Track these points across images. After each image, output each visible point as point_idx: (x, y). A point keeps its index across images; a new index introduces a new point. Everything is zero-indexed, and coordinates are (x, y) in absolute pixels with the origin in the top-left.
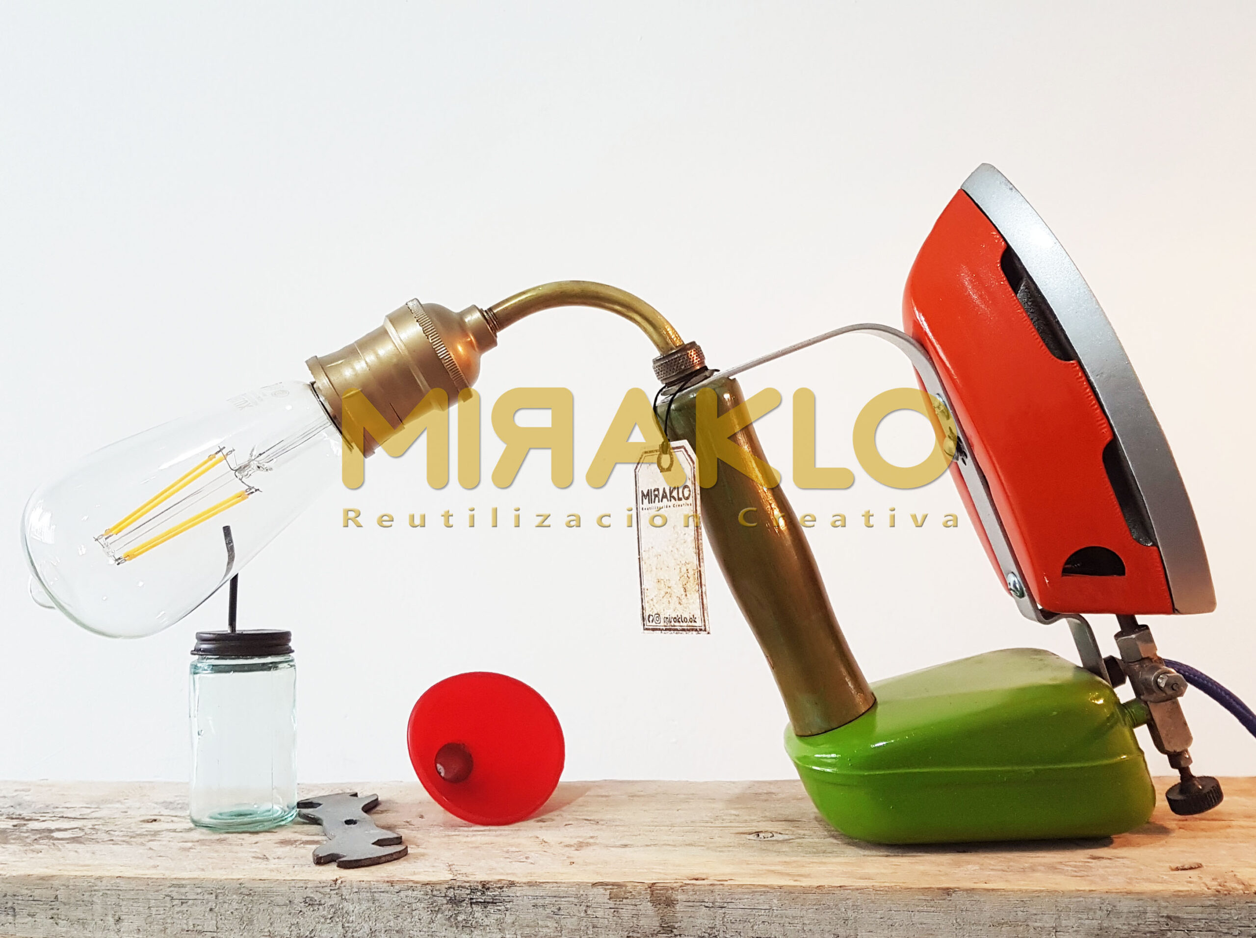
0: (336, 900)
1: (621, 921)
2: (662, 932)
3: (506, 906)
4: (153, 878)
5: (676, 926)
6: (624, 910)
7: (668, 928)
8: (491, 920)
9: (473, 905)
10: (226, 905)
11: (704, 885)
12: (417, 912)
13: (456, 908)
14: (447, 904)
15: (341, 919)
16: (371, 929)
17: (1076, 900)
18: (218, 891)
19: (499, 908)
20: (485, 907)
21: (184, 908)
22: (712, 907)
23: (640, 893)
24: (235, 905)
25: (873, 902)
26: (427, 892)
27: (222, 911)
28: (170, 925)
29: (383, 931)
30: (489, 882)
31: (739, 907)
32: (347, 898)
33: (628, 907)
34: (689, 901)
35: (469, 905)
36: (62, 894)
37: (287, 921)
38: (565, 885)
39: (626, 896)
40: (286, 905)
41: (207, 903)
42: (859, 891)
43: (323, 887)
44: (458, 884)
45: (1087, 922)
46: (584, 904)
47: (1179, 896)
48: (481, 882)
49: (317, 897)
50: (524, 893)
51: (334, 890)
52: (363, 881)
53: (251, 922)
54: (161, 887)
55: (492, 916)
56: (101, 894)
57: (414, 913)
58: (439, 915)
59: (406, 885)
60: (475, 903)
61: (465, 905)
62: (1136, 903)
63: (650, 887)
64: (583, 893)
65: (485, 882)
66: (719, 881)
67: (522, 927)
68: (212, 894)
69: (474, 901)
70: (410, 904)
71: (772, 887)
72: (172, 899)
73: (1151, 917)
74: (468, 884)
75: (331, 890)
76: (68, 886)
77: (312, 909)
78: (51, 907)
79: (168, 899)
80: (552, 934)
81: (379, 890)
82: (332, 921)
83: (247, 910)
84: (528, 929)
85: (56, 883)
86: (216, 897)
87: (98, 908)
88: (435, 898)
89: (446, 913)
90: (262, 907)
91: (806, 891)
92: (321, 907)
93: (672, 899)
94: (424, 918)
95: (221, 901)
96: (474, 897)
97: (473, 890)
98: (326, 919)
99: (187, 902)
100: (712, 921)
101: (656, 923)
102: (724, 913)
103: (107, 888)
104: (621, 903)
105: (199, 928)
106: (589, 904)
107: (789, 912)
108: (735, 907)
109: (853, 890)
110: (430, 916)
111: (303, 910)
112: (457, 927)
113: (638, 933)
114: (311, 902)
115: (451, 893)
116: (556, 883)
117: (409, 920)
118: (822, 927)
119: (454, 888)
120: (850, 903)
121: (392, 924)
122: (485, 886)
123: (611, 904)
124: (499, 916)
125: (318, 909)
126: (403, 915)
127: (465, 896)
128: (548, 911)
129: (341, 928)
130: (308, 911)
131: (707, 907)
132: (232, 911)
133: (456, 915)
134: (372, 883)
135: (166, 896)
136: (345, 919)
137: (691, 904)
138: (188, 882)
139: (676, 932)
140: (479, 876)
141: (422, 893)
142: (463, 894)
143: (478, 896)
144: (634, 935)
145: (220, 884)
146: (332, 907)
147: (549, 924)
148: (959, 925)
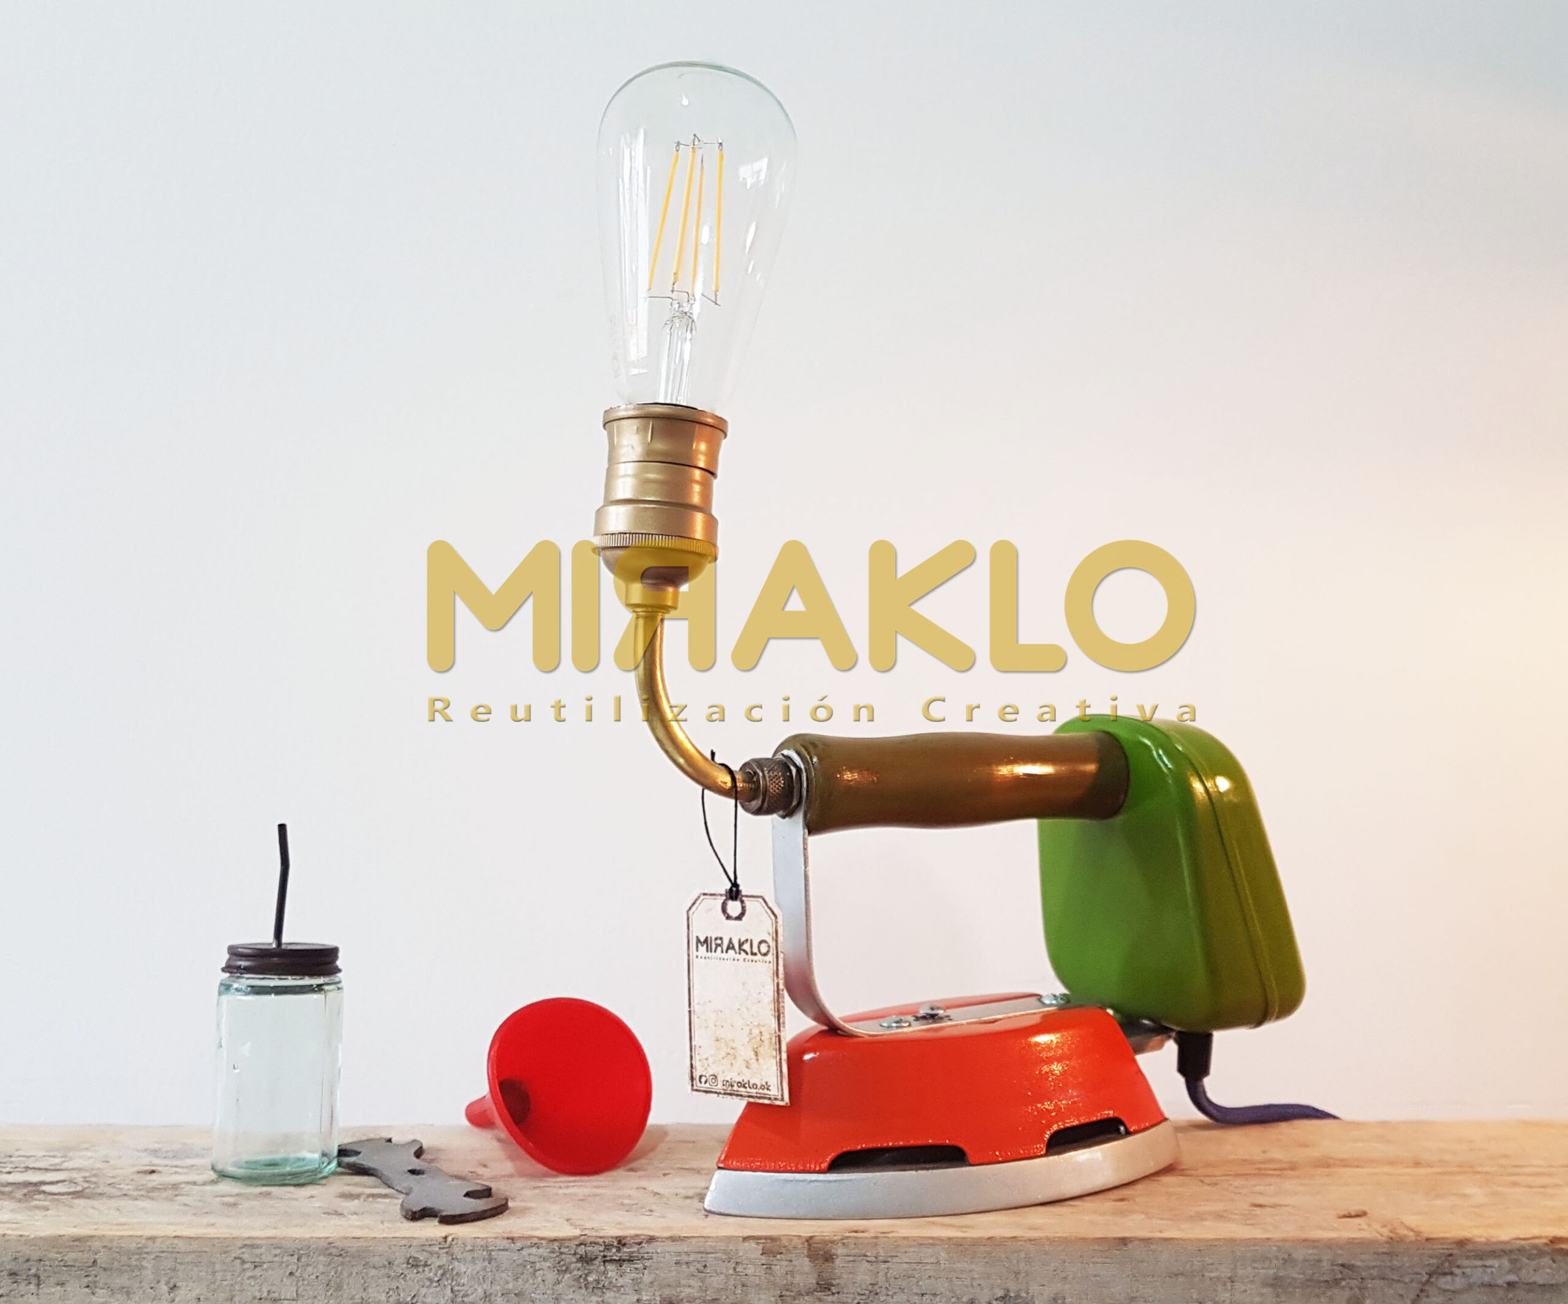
0: (445, 1259)
1: (773, 1278)
2: (819, 1288)
3: (646, 1264)
4: (219, 1237)
5: (834, 1282)
6: (778, 1266)
7: (825, 1286)
8: (626, 1280)
9: (607, 1263)
10: (310, 1269)
11: (866, 1238)
12: (541, 1272)
13: (587, 1267)
14: (577, 1262)
15: (450, 1281)
16: (485, 1292)
17: (1252, 1248)
18: (301, 1251)
19: (636, 1266)
20: (620, 1265)
21: (258, 1272)
22: (875, 1262)
23: (795, 1246)
24: (321, 1268)
25: (1046, 1253)
26: (554, 1249)
27: (305, 1274)
28: (238, 1293)
29: (500, 1295)
30: (625, 1237)
31: (903, 1260)
32: (458, 1257)
33: (782, 1262)
34: (849, 1256)
35: (602, 1263)
36: (102, 1258)
37: (385, 1284)
38: (713, 1239)
39: (781, 1250)
40: (384, 1266)
41: (287, 1266)
42: (1033, 1243)
43: (430, 1245)
44: (592, 1240)
45: (1262, 1270)
46: (733, 1259)
47: (1355, 1243)
48: (617, 1238)
49: (423, 1256)
50: (667, 1249)
51: (443, 1248)
52: (478, 1238)
53: (339, 1288)
54: (229, 1248)
55: (630, 1272)
56: (153, 1256)
57: (537, 1272)
58: (567, 1276)
59: (530, 1241)
60: (608, 1261)
61: (597, 1262)
62: (1311, 1251)
63: (807, 1240)
64: (733, 1247)
65: (621, 1236)
66: (881, 1233)
67: (661, 1287)
68: (293, 1254)
69: (608, 1258)
70: (532, 1263)
71: (939, 1238)
72: (243, 1262)
73: (1326, 1265)
74: (602, 1239)
75: (440, 1248)
76: (111, 1249)
77: (415, 1271)
78: (86, 1273)
79: (238, 1260)
80: (696, 1294)
81: (498, 1247)
82: (439, 1285)
84: (668, 1288)
85: (96, 1244)
86: (299, 1260)
87: (148, 1273)
88: (564, 1255)
89: (575, 1272)
90: (355, 1269)
91: (976, 1242)
92: (426, 1269)
93: (832, 1253)
94: (549, 1277)
95: (305, 1262)
96: (608, 1253)
97: (608, 1247)
98: (432, 1281)
99: (261, 1265)
100: (874, 1277)
101: (812, 1280)
102: (888, 1269)
103: (162, 1249)
104: (774, 1258)
105: (276, 1295)
106: (738, 1259)
107: (958, 1266)
108: (899, 1261)
109: (1025, 1241)
110: (556, 1277)
111: (404, 1271)
112: (587, 1288)
113: (792, 1291)
114: (415, 1263)
115: (581, 1250)
116: (703, 1237)
117: (531, 1281)
118: (991, 1281)
119: (585, 1245)
120: (1022, 1253)
121: (510, 1286)
122: (621, 1242)
123: (764, 1259)
124: (635, 1274)
125: (424, 1271)
126: (524, 1276)
127: (598, 1253)
128: (692, 1269)
129: (449, 1291)
130: (412, 1274)
131: (868, 1261)
132: (318, 1274)
133: (587, 1275)
134: (490, 1240)
135: (236, 1258)
136: (454, 1282)
137: (851, 1258)
138: (264, 1242)
139: (834, 1289)
140: (612, 1231)
141: (547, 1250)
142: (596, 1250)
143: (613, 1253)
144: (788, 1293)
145: (304, 1243)
146: (440, 1267)
147: (693, 1283)
148: (1134, 1277)
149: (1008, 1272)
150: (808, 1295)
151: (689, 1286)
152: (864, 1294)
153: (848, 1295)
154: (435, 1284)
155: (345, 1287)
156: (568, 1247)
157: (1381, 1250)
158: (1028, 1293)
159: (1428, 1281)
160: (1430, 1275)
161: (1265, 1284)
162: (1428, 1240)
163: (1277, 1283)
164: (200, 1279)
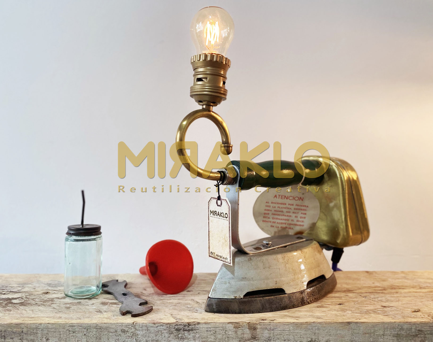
0: (133, 330)
1: (237, 335)
2: (252, 339)
3: (197, 331)
4: (62, 324)
5: (257, 337)
6: (239, 332)
7: (254, 338)
8: (190, 336)
10: (91, 333)
12: (164, 334)
13: (178, 332)
14: (175, 331)
15: (135, 337)
16: (146, 340)
17: (390, 325)
18: (88, 328)
19: (194, 332)
20: (189, 332)
21: (74, 334)
22: (270, 330)
23: (244, 326)
24: (94, 333)
25: (324, 327)
26: (168, 327)
27: (89, 335)
28: (68, 341)
29: (151, 341)
32: (137, 329)
33: (240, 331)
35: (183, 331)
36: (25, 330)
37: (114, 338)
38: (218, 323)
39: (239, 327)
40: (114, 332)
41: (83, 332)
42: (320, 324)
43: (128, 325)
44: (179, 323)
45: (393, 332)
46: (224, 330)
47: (422, 323)
48: (187, 323)
49: (126, 329)
50: (203, 326)
51: (133, 326)
52: (144, 323)
53: (100, 339)
54: (65, 327)
55: (192, 334)
56: (41, 330)
57: (163, 334)
58: (172, 335)
59: (160, 324)
60: (185, 330)
61: (182, 331)
62: (409, 326)
63: (248, 324)
64: (224, 326)
65: (189, 322)
66: (271, 320)
67: (202, 338)
68: (85, 329)
69: (185, 329)
70: (161, 331)
71: (290, 323)
72: (70, 331)
73: (413, 330)
74: (183, 324)
76: (27, 327)
78: (20, 335)
79: (68, 331)
80: (213, 340)
81: (150, 326)
82: (132, 338)
83: (99, 334)
84: (204, 339)
85: (23, 326)
86: (87, 330)
87: (39, 335)
88: (171, 329)
89: (175, 334)
90: (105, 333)
91: (302, 324)
92: (128, 333)
93: (256, 327)
94: (166, 336)
95: (89, 331)
97: (185, 326)
98: (129, 337)
99: (75, 332)
100: (269, 335)
101: (250, 336)
102: (274, 332)
103: (44, 328)
104: (238, 329)
106: (226, 330)
107: (296, 331)
108: (278, 330)
109: (317, 323)
110: (168, 335)
111: (120, 334)
112: (178, 339)
113: (243, 339)
114: (124, 331)
115: (176, 327)
117: (161, 337)
118: (307, 336)
119: (178, 325)
120: (317, 327)
121: (154, 338)
122: (189, 324)
123: (234, 330)
124: (194, 335)
125: (126, 333)
126: (158, 335)
128: (212, 333)
129: (135, 340)
130: (123, 334)
131: (267, 330)
132: (93, 335)
133: (178, 335)
134: (147, 324)
135: (67, 330)
137: (262, 329)
138: (76, 325)
139: (257, 339)
140: (186, 320)
141: (166, 327)
142: (181, 327)
144: (242, 340)
145: (89, 325)
146: (132, 332)
147: (212, 337)
148: (352, 334)
149: (312, 333)
150: (248, 340)
153: (261, 341)
155: (102, 339)
156: (172, 326)
158: (318, 340)
161: (394, 336)
164: (56, 337)
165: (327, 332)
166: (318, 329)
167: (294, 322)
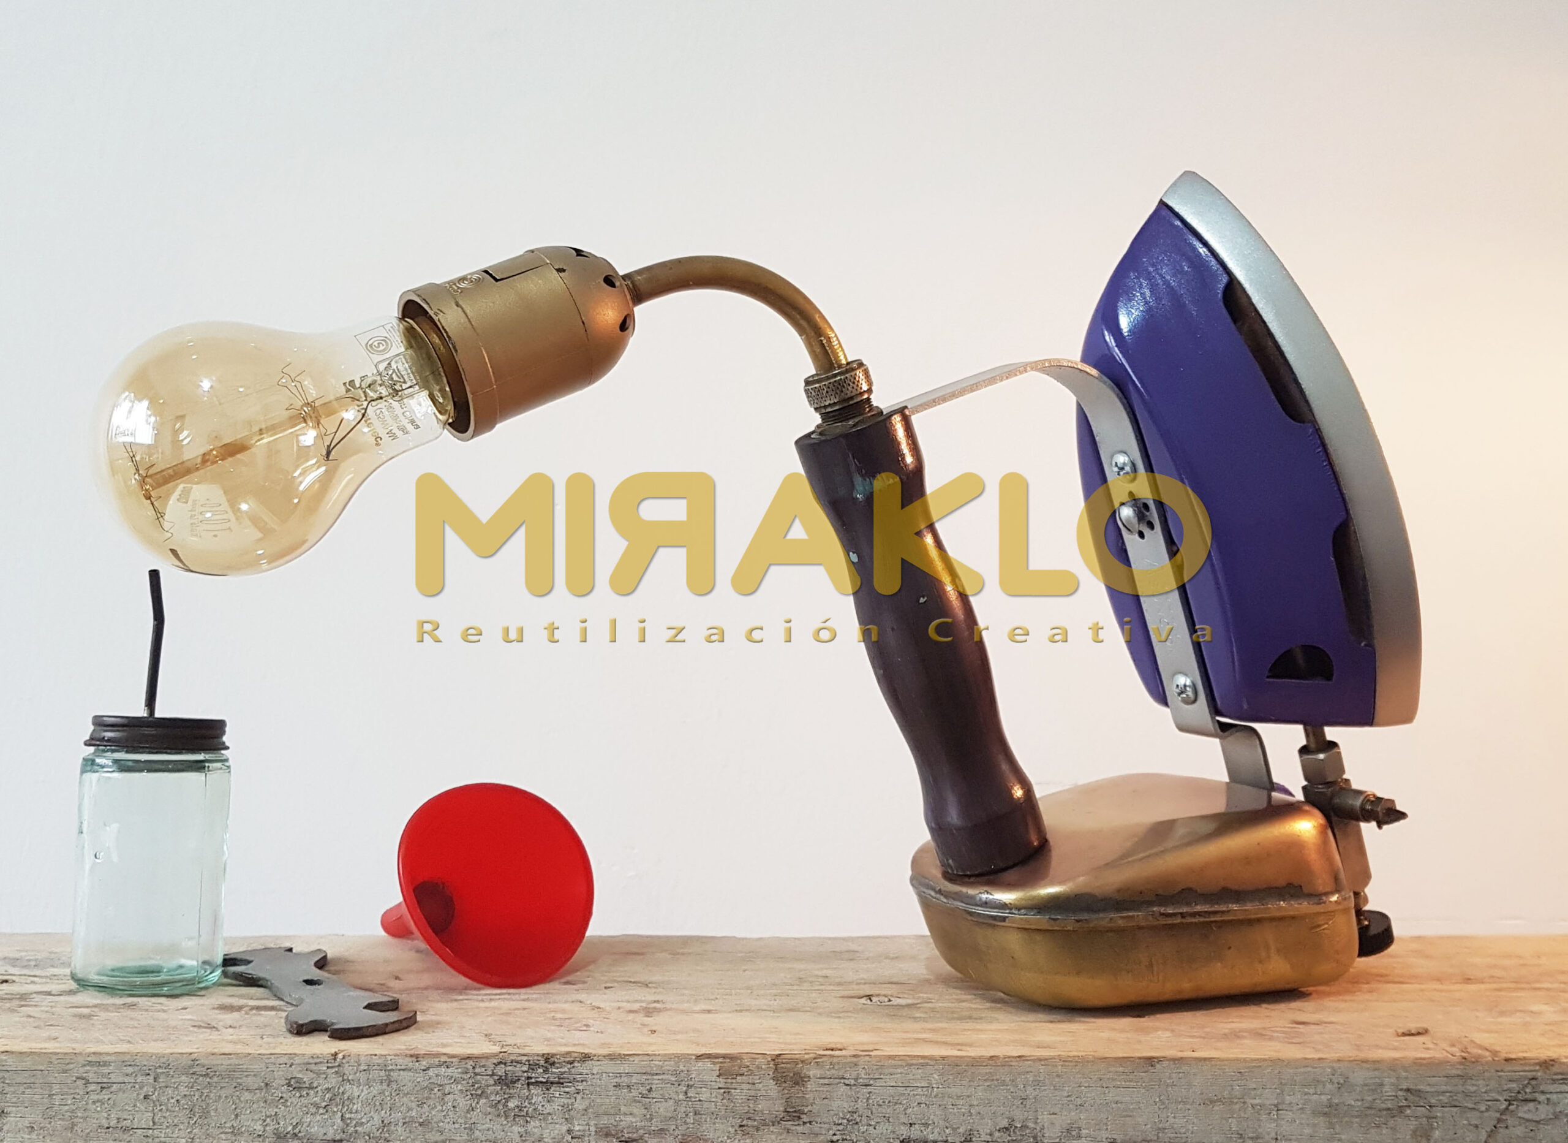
0: (334, 1081)
1: (733, 1104)
2: (788, 1118)
3: (578, 1088)
4: (58, 1053)
5: (806, 1110)
6: (738, 1091)
7: (794, 1114)
8: (555, 1106)
9: (531, 1087)
10: (169, 1091)
11: (845, 1057)
12: (451, 1096)
13: (508, 1091)
14: (493, 1085)
15: (340, 1107)
16: (383, 1122)
17: (1302, 1070)
18: (159, 1071)
19: (567, 1090)
20: (548, 1089)
21: (104, 1096)
22: (855, 1085)
23: (759, 1067)
24: (183, 1090)
25: (1058, 1076)
26: (467, 1069)
27: (163, 1099)
28: (81, 1120)
29: (400, 1124)
30: (553, 1055)
31: (888, 1084)
32: (350, 1078)
33: (743, 1086)
34: (824, 1078)
35: (525, 1086)
37: (261, 1112)
38: (659, 1058)
39: (741, 1072)
40: (260, 1089)
41: (141, 1088)
42: (1043, 1063)
43: (316, 1064)
44: (512, 1058)
45: (1315, 1097)
46: (684, 1082)
47: (1421, 1065)
48: (543, 1055)
49: (306, 1078)
50: (604, 1069)
51: (332, 1067)
52: (376, 1055)
53: (205, 1114)
54: (71, 1066)
55: (559, 1097)
57: (447, 1098)
58: (483, 1101)
59: (438, 1060)
60: (532, 1084)
61: (520, 1086)
62: (1371, 1074)
63: (774, 1060)
64: (684, 1069)
65: (548, 1054)
66: (863, 1051)
67: (597, 1114)
68: (149, 1074)
69: (533, 1080)
70: (440, 1086)
71: (931, 1058)
72: (87, 1082)
73: (1388, 1090)
74: (525, 1058)
75: (328, 1067)
77: (298, 1095)
79: (80, 1083)
80: (638, 1124)
81: (399, 1067)
82: (327, 1111)
83: (201, 1097)
84: (606, 1117)
86: (155, 1080)
88: (479, 1077)
89: (493, 1097)
90: (223, 1093)
91: (976, 1062)
92: (312, 1092)
93: (803, 1075)
94: (461, 1104)
95: (163, 1084)
96: (533, 1075)
97: (533, 1066)
98: (318, 1108)
99: (109, 1088)
100: (853, 1104)
101: (779, 1107)
102: (870, 1093)
104: (734, 1081)
105: (128, 1123)
106: (690, 1083)
107: (954, 1090)
108: (884, 1084)
109: (1033, 1060)
110: (469, 1102)
111: (284, 1095)
112: (507, 1117)
113: (755, 1120)
114: (297, 1085)
115: (501, 1071)
116: (648, 1055)
117: (439, 1107)
118: (993, 1109)
119: (505, 1064)
120: (1030, 1077)
121: (414, 1113)
122: (549, 1061)
123: (721, 1082)
124: (566, 1101)
125: (308, 1094)
126: (431, 1102)
127: (520, 1074)
128: (634, 1093)
129: (339, 1121)
130: (293, 1099)
131: (847, 1085)
132: (179, 1098)
133: (507, 1100)
134: (389, 1058)
135: (78, 1078)
136: (346, 1108)
137: (826, 1081)
138: (113, 1058)
139: (805, 1118)
140: (539, 1048)
141: (460, 1070)
142: (519, 1070)
143: (539, 1074)
144: (750, 1123)
145: (162, 1060)
146: (328, 1090)
147: (635, 1111)
148: (1163, 1103)
149: (1013, 1097)
150: (773, 1125)
151: (631, 1114)
152: (841, 1124)
153: (822, 1125)
154: (321, 1111)
155: (212, 1113)
156: (483, 1066)
157: (1454, 1072)
158: (1036, 1123)
159: (1507, 1109)
160: (1510, 1102)
161: (1315, 1113)
162: (1507, 1060)
163: (1330, 1112)
164: (33, 1104)
165: (1068, 1096)
166: (1037, 1083)
167: (947, 1057)
